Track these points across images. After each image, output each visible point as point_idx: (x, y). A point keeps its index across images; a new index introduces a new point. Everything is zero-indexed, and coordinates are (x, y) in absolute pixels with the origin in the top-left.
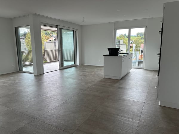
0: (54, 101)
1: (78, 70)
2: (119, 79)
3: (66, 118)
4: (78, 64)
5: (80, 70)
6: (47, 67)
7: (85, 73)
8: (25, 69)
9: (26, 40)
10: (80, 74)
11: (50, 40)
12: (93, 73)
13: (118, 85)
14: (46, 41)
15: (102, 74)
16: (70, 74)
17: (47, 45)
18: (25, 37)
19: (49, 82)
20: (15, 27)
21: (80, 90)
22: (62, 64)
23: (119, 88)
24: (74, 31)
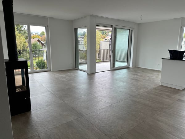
0: (101, 102)
1: (130, 72)
2: (181, 89)
3: (110, 122)
4: (131, 66)
5: (132, 73)
6: (99, 66)
7: (137, 76)
8: (80, 67)
9: (85, 39)
10: (132, 78)
11: (106, 40)
12: (147, 78)
13: (178, 96)
14: (102, 40)
15: (158, 80)
16: (120, 76)
17: (102, 44)
18: (84, 36)
19: (99, 82)
20: (75, 29)
21: (129, 95)
22: (114, 65)
23: (179, 100)
24: (129, 30)
